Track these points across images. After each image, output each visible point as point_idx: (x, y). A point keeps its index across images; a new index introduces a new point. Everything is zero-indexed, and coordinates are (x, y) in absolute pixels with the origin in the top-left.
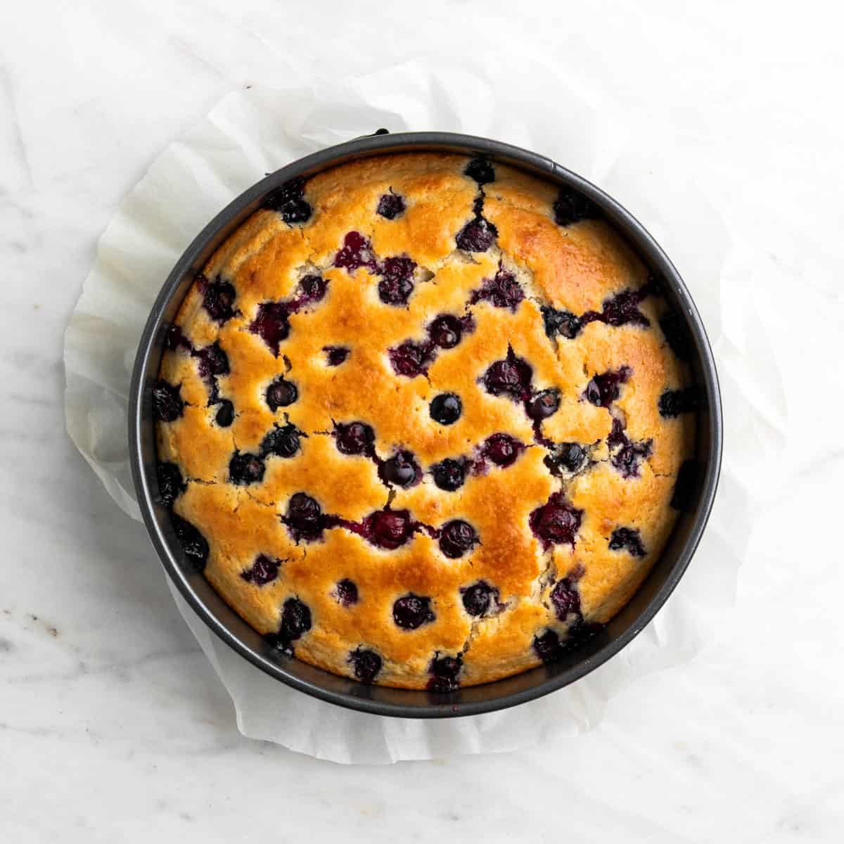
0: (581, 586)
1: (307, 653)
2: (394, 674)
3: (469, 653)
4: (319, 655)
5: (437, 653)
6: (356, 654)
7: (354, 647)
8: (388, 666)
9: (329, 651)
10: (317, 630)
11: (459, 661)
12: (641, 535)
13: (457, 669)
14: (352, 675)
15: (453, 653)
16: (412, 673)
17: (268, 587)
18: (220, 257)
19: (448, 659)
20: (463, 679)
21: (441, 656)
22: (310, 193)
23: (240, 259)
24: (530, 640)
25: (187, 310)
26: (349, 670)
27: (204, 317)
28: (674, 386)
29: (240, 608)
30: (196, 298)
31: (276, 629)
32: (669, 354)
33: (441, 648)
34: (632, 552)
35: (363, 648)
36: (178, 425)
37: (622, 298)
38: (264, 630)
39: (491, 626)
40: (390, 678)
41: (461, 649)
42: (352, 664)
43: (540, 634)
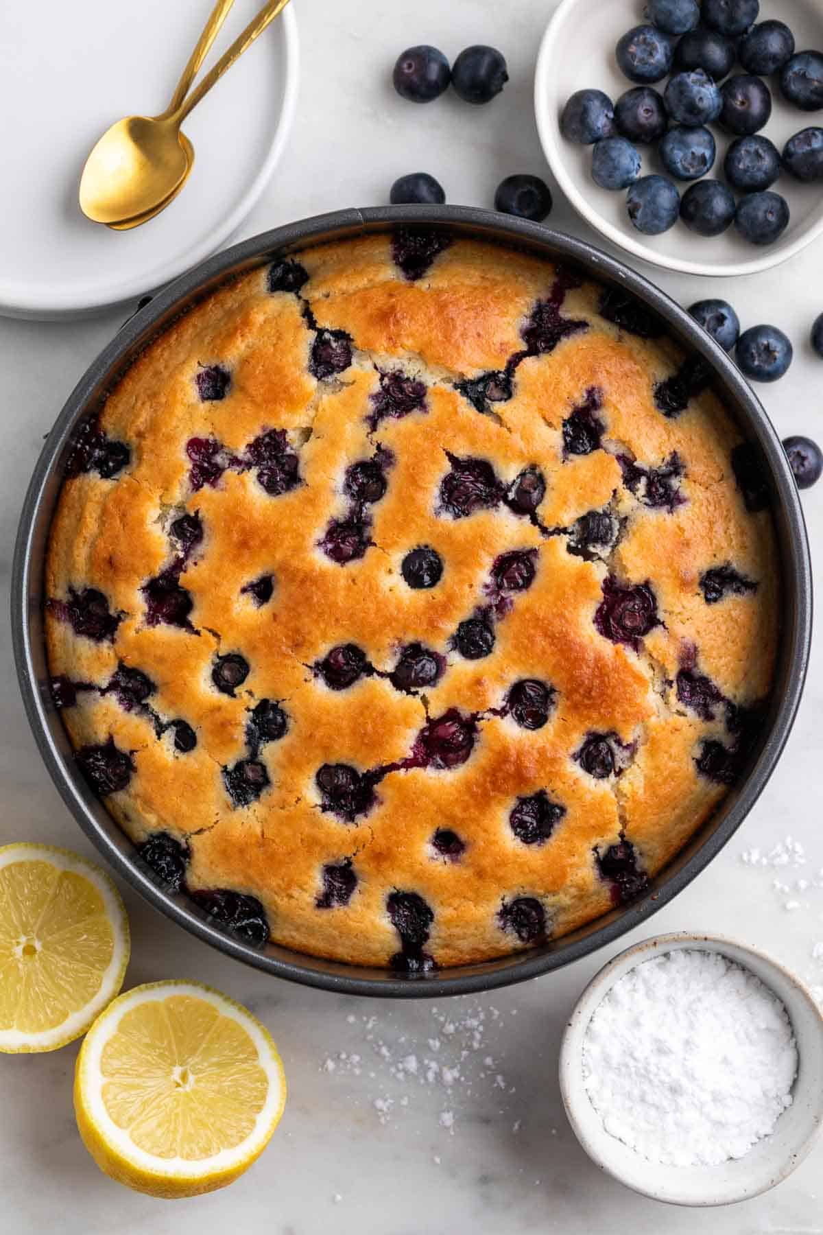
0: (705, 667)
1: (451, 952)
2: (563, 909)
3: (630, 826)
4: (465, 945)
5: (595, 849)
6: (505, 913)
7: (497, 906)
8: (549, 902)
9: (472, 930)
10: (442, 912)
11: (626, 844)
12: (734, 565)
13: (630, 855)
14: (519, 943)
15: (612, 837)
16: (582, 895)
17: (355, 897)
18: (57, 565)
19: (612, 849)
20: (646, 864)
21: (602, 851)
22: (111, 426)
23: (81, 553)
24: (691, 768)
25: (59, 651)
26: (511, 940)
27: (85, 646)
28: (661, 374)
29: (342, 952)
30: (61, 630)
31: (396, 945)
32: (632, 343)
33: (596, 840)
34: (737, 590)
35: (508, 900)
36: (138, 784)
37: (537, 315)
38: (383, 958)
39: (635, 779)
40: (562, 918)
41: (618, 827)
42: (509, 929)
43: (698, 752)
